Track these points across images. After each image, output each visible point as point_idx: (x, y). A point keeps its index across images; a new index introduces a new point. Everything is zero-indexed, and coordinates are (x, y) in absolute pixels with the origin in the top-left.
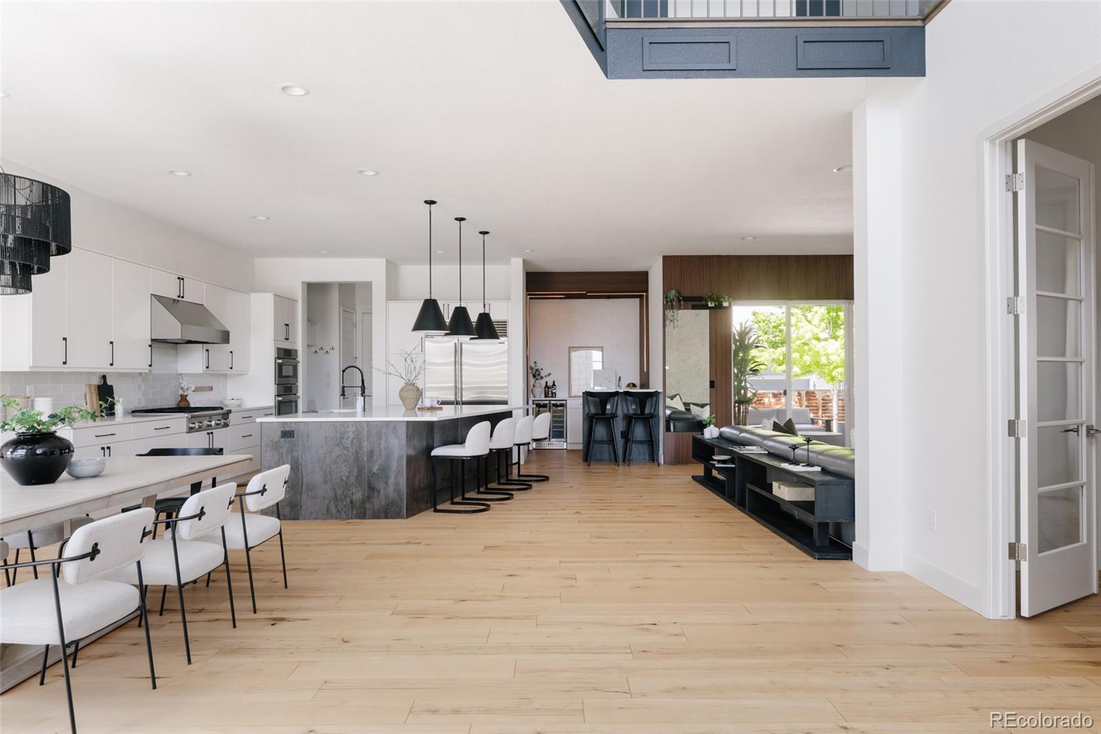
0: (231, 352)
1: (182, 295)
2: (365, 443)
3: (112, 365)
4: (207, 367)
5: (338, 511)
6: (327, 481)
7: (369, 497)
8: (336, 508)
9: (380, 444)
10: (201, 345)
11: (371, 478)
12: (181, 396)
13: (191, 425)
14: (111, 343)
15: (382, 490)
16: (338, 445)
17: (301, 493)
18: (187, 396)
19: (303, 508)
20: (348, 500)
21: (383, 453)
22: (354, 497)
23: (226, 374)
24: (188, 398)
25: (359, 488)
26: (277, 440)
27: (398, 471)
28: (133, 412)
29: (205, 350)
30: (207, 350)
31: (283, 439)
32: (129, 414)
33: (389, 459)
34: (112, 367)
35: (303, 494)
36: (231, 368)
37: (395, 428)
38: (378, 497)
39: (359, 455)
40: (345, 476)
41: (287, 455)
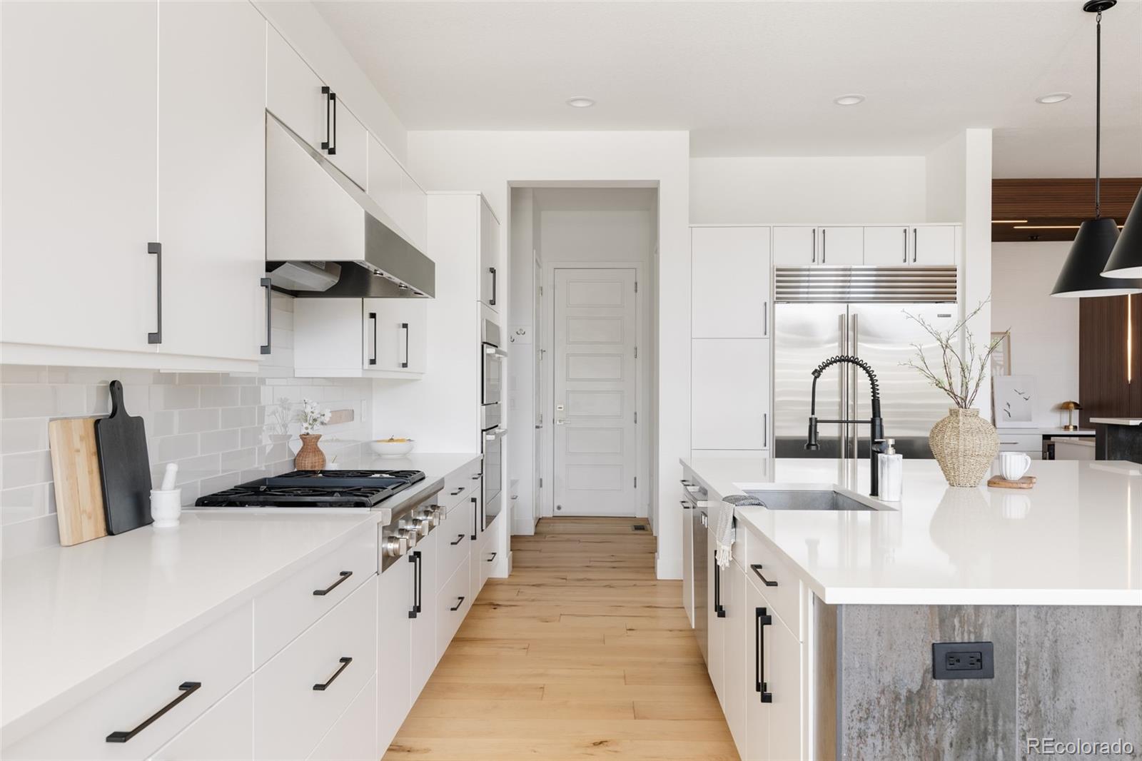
0: (405, 326)
1: (331, 146)
3: (155, 338)
4: (374, 362)
10: (359, 299)
12: (304, 437)
13: (391, 546)
14: (154, 249)
18: (318, 437)
23: (397, 380)
24: (320, 445)
26: (915, 687)
29: (367, 316)
30: (373, 316)
31: (939, 684)
34: (157, 348)
36: (405, 365)
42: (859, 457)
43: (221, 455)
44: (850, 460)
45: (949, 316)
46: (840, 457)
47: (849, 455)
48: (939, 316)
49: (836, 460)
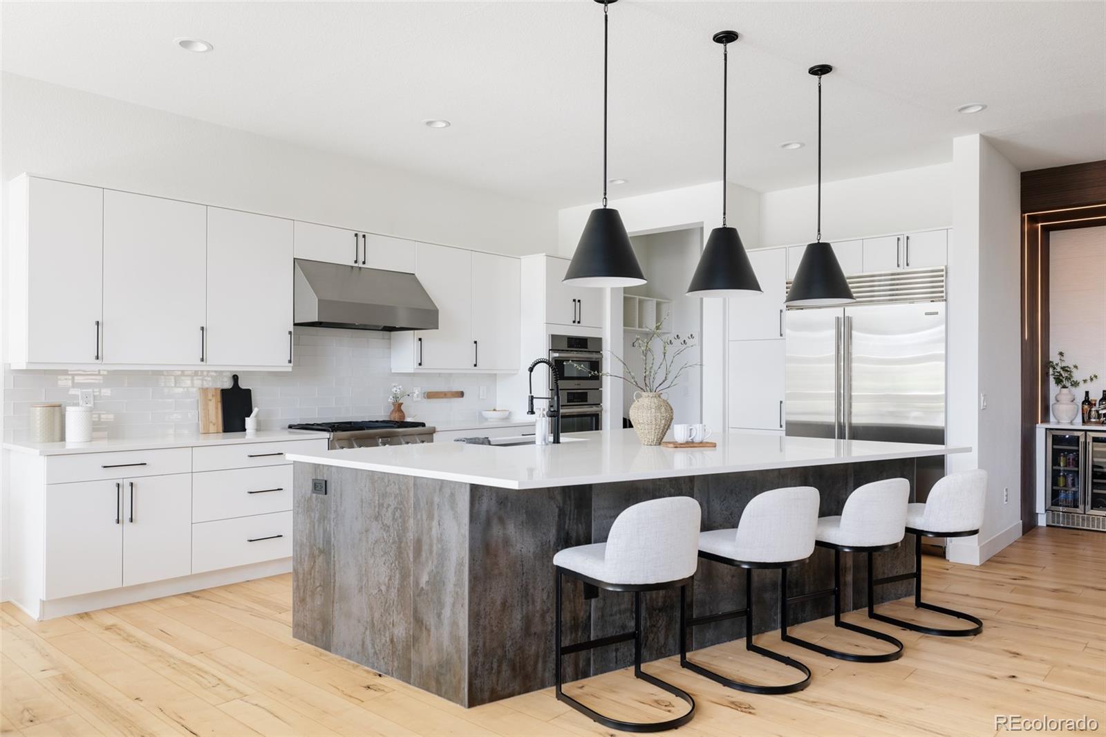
0: (474, 342)
1: (362, 260)
2: (411, 521)
4: (420, 364)
5: (375, 653)
6: (362, 587)
7: (415, 639)
8: (373, 645)
9: (430, 529)
10: (412, 331)
11: (418, 599)
15: (433, 629)
16: (376, 518)
17: (333, 602)
18: (401, 404)
19: (335, 629)
20: (387, 635)
21: (435, 548)
22: (396, 632)
23: (496, 374)
25: (401, 615)
26: (309, 496)
27: (457, 593)
28: (290, 427)
29: (416, 340)
30: (420, 340)
31: (315, 495)
32: (283, 429)
33: (443, 567)
35: (335, 605)
36: (475, 365)
37: (452, 495)
38: (428, 642)
39: (403, 544)
40: (385, 585)
41: (319, 526)
42: (850, 438)
43: (317, 409)
44: (842, 440)
45: (937, 313)
46: (835, 438)
47: (842, 436)
48: (926, 314)
49: (834, 440)
